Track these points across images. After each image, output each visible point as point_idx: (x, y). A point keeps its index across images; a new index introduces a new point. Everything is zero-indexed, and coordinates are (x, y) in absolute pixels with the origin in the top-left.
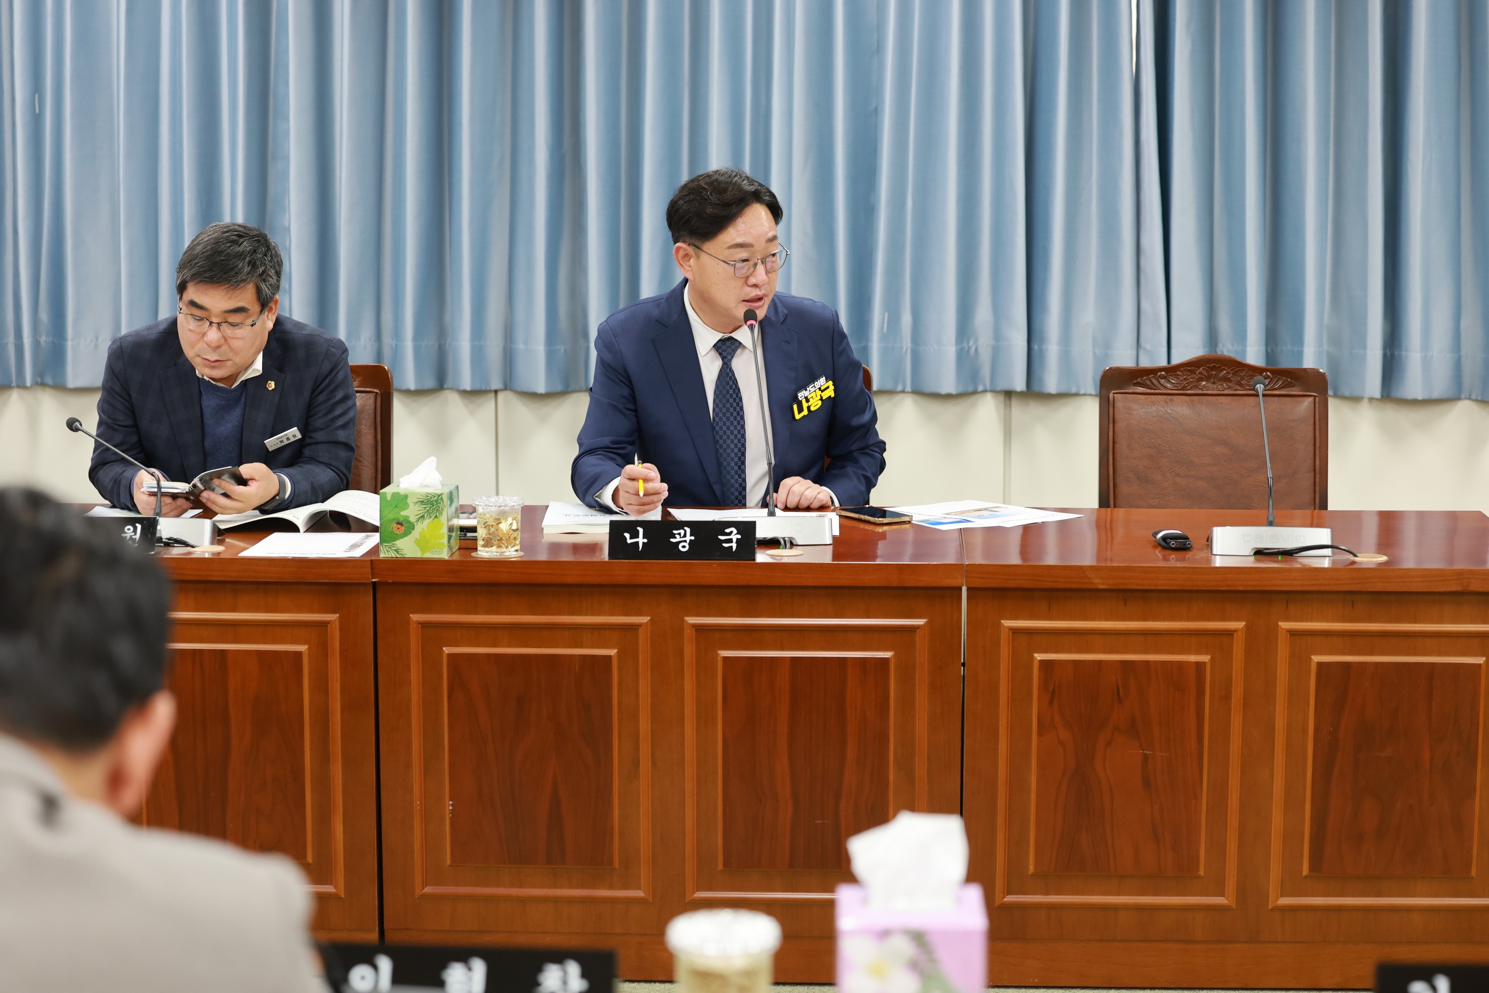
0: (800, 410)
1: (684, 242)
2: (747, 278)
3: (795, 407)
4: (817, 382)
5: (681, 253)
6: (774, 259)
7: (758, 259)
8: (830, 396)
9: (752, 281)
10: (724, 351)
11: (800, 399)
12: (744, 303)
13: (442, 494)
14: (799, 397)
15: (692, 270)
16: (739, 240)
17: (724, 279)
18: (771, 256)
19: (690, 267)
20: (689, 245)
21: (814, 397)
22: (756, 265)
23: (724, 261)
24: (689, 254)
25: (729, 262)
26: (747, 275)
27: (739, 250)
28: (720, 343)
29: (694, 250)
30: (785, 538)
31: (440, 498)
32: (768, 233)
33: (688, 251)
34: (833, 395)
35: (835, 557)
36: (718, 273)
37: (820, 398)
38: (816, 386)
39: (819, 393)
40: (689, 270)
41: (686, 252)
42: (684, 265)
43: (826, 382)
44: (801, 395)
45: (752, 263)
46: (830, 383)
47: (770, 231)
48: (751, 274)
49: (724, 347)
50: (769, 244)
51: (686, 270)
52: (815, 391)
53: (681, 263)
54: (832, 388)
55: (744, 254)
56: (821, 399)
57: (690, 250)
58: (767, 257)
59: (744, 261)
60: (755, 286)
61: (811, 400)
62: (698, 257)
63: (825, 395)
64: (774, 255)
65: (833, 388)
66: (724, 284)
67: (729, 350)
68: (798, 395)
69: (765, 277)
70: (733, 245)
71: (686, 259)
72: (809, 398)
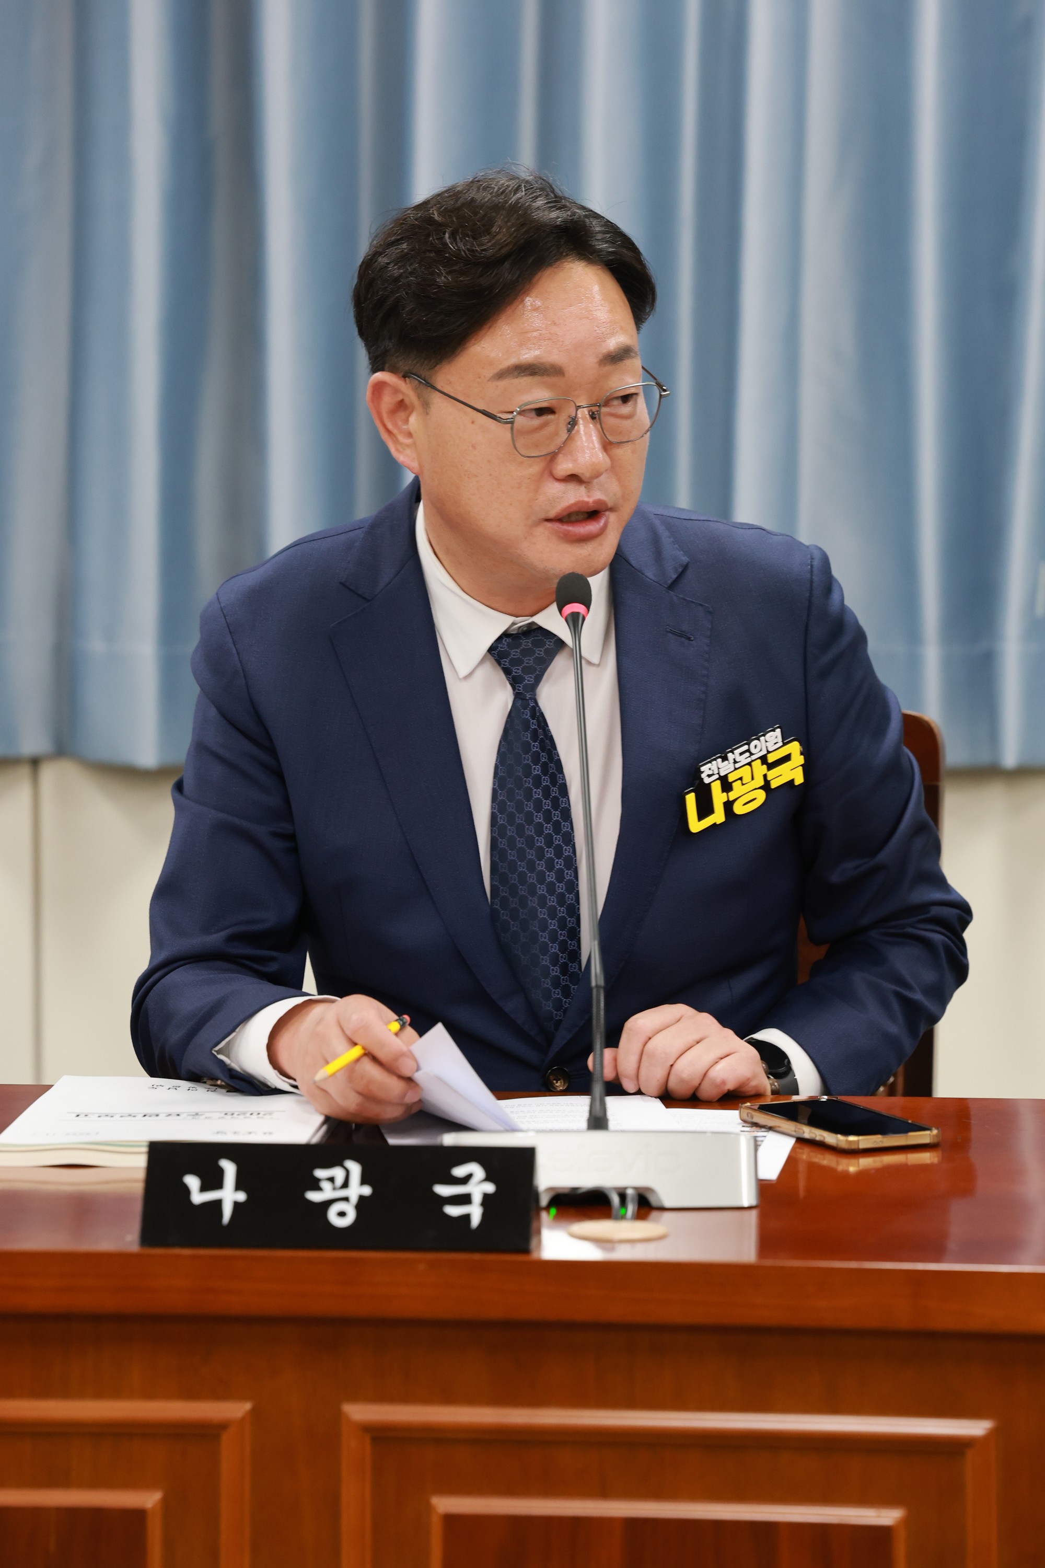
1: (393, 370)
2: (552, 457)
4: (755, 742)
5: (388, 401)
6: (626, 409)
7: (578, 407)
8: (792, 781)
9: (564, 466)
10: (516, 662)
11: (707, 780)
12: (549, 525)
14: (703, 776)
15: (415, 443)
16: (528, 355)
17: (489, 461)
18: (620, 402)
19: (410, 435)
20: (404, 377)
22: (573, 423)
23: (484, 413)
24: (407, 401)
25: (499, 415)
26: (552, 448)
27: (525, 381)
28: (505, 641)
29: (415, 389)
30: (626, 1188)
32: (602, 339)
33: (403, 394)
34: (799, 780)
35: (766, 1243)
36: (474, 447)
37: (762, 783)
38: (753, 750)
39: (760, 769)
40: (408, 446)
41: (400, 397)
42: (395, 431)
43: (784, 744)
44: (710, 770)
45: (561, 419)
46: (794, 748)
47: (613, 334)
48: (560, 449)
49: (515, 653)
50: (608, 368)
51: (401, 444)
52: (749, 764)
53: (390, 426)
54: (798, 759)
55: (540, 395)
56: (766, 787)
57: (406, 389)
58: (607, 403)
59: (541, 411)
60: (574, 478)
62: (426, 405)
63: (779, 776)
64: (626, 399)
65: (802, 762)
66: (490, 475)
67: (529, 661)
68: (702, 769)
69: (600, 456)
70: (509, 367)
71: (402, 415)
72: (730, 780)
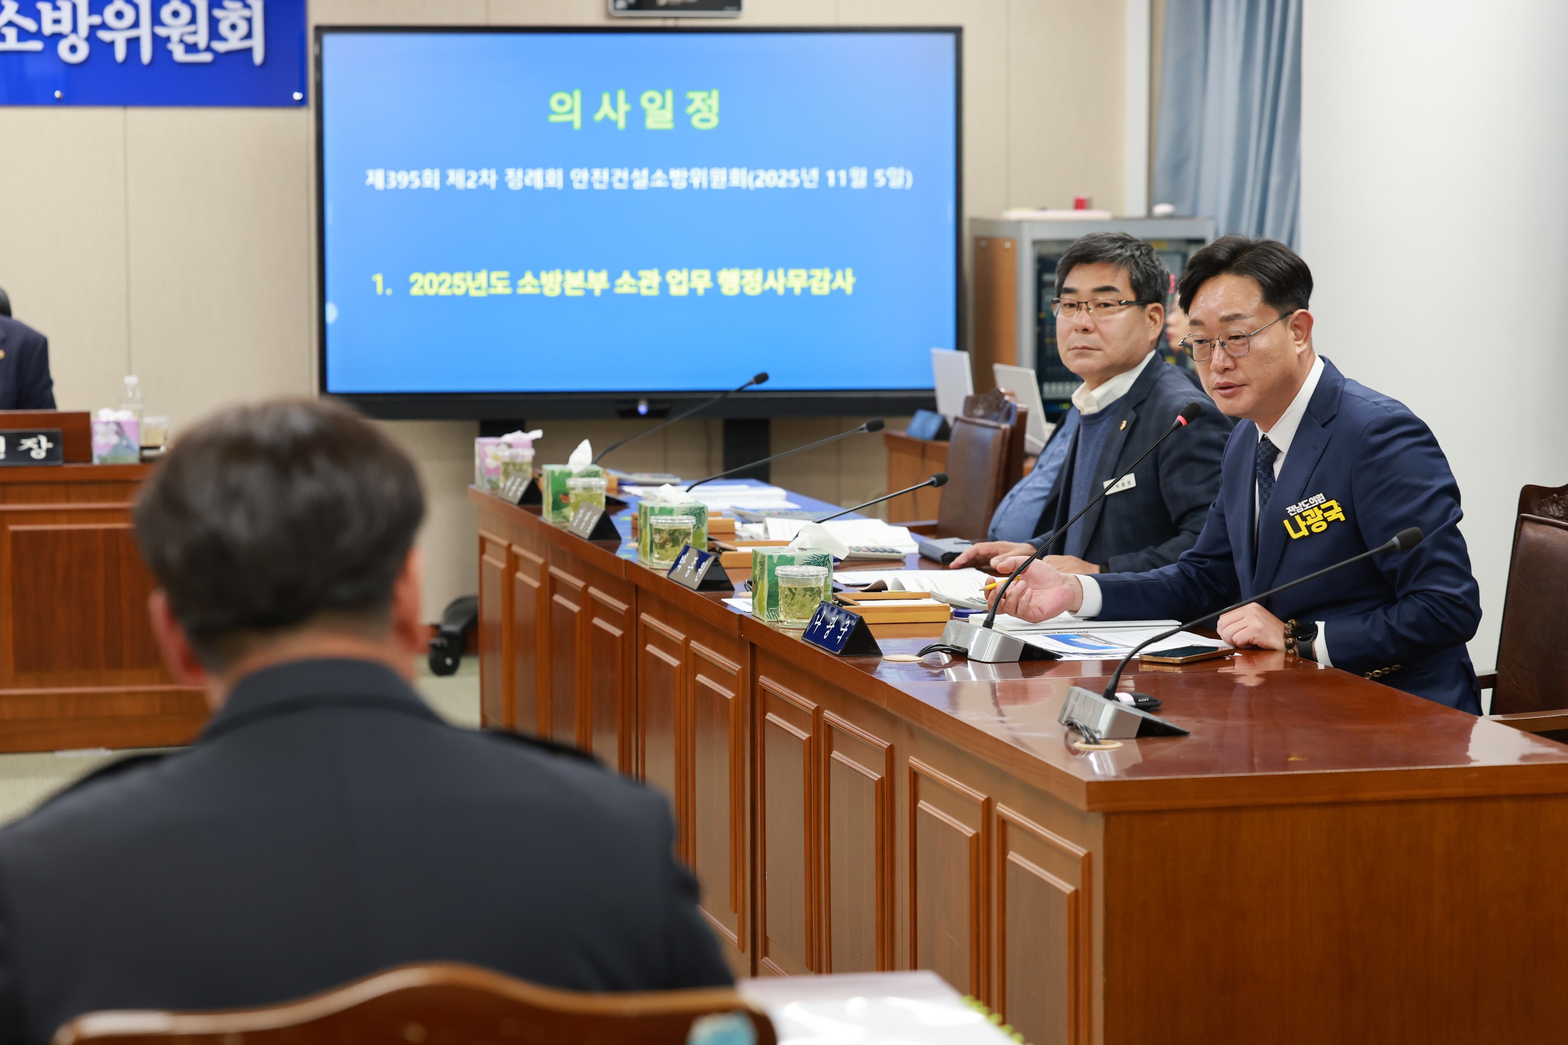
0: (1297, 529)
3: (1286, 522)
13: (828, 555)
21: (1313, 515)
31: (827, 558)
61: (1308, 518)
